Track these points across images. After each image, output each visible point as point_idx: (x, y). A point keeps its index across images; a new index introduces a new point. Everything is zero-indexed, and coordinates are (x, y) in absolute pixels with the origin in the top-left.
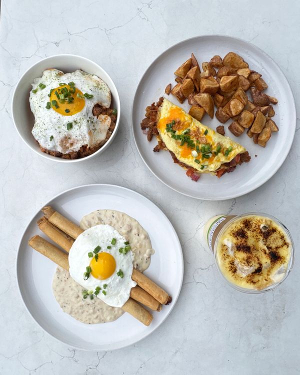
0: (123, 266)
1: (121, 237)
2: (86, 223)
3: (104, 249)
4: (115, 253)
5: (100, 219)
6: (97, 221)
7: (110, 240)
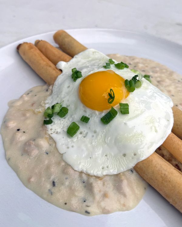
0: (69, 87)
1: (54, 136)
2: (126, 189)
3: (96, 117)
4: (76, 108)
5: (88, 187)
6: (98, 186)
7: (80, 136)
